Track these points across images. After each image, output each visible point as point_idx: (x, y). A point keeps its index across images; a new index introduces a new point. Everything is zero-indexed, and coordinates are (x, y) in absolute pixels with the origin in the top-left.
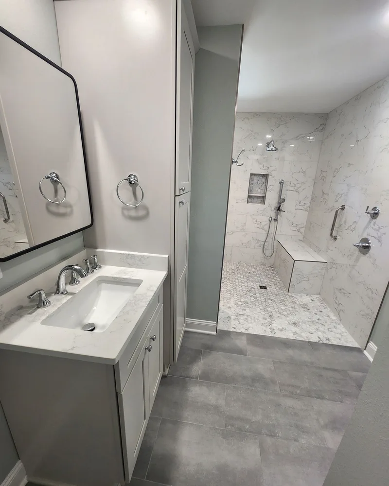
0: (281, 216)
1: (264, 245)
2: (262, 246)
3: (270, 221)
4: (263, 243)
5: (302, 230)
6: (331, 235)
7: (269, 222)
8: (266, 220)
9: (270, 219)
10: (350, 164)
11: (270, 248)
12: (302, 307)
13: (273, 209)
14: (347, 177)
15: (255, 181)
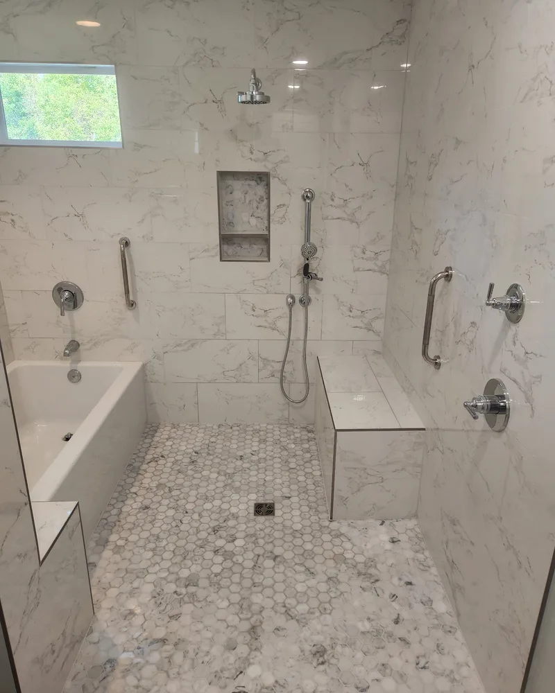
0: (318, 291)
1: (282, 371)
2: (278, 375)
3: (291, 305)
4: (278, 367)
5: (379, 325)
6: (425, 353)
7: (287, 310)
8: (280, 303)
9: (290, 300)
10: (458, 142)
11: (300, 377)
12: (359, 574)
13: (294, 272)
14: (454, 182)
15: (238, 194)
